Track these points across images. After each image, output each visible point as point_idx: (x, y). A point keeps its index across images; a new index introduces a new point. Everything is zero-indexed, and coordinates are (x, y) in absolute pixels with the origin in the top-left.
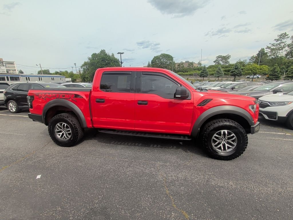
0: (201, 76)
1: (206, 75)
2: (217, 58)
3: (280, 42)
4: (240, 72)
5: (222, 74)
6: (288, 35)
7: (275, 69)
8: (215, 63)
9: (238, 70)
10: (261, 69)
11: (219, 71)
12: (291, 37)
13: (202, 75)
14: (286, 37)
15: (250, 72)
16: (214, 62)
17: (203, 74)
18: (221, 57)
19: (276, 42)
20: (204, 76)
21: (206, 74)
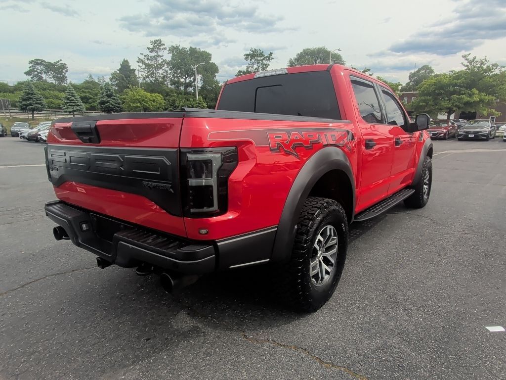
0: (24, 109)
1: (40, 106)
2: (31, 65)
3: (156, 54)
4: (119, 104)
5: (81, 105)
6: (164, 45)
7: (174, 102)
8: (29, 78)
9: (113, 99)
10: (154, 101)
11: (73, 98)
12: (168, 49)
13: (28, 106)
14: (162, 47)
15: (139, 104)
16: (28, 73)
17: (31, 104)
18: (41, 64)
19: (150, 53)
20: (33, 110)
21: (39, 104)
